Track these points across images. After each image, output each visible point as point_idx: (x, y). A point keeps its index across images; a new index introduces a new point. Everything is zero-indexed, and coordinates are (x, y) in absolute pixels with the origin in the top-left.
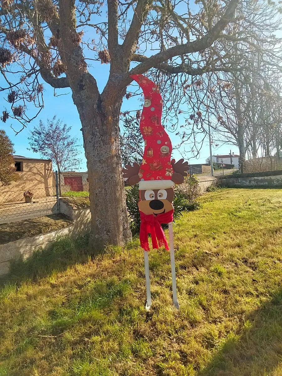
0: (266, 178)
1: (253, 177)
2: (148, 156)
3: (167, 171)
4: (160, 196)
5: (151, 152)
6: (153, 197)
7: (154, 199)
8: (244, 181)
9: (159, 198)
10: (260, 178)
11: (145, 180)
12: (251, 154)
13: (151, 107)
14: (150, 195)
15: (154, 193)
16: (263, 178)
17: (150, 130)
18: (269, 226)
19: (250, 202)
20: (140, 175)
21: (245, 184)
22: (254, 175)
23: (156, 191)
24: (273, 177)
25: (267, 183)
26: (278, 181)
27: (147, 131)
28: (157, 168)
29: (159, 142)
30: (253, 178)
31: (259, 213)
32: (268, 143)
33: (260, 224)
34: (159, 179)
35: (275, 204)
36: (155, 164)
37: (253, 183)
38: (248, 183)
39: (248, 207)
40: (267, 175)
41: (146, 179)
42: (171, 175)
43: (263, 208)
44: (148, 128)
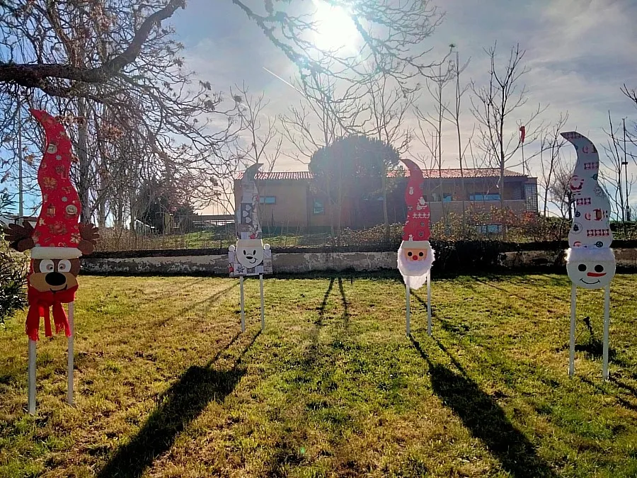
0: (127, 260)
1: (107, 258)
2: (48, 216)
3: (73, 236)
4: (61, 268)
5: (52, 211)
6: (51, 268)
7: (52, 271)
8: (91, 265)
9: (59, 270)
10: (118, 260)
11: (42, 246)
12: (96, 221)
13: (57, 154)
14: (48, 267)
15: (53, 264)
16: (121, 260)
17: (54, 182)
18: (152, 320)
19: (114, 293)
20: (35, 239)
21: (92, 270)
22: (108, 255)
23: (56, 261)
24: (137, 260)
25: (128, 269)
26: (144, 265)
27: (50, 184)
28: (59, 231)
29: (65, 199)
30: (106, 260)
31: (133, 306)
32: (120, 207)
33: (140, 319)
34: (61, 246)
35: (152, 296)
36: (57, 227)
37: (106, 268)
38: (97, 268)
39: (113, 299)
40: (129, 257)
41: (43, 244)
42: (77, 242)
43: (136, 301)
44: (50, 179)
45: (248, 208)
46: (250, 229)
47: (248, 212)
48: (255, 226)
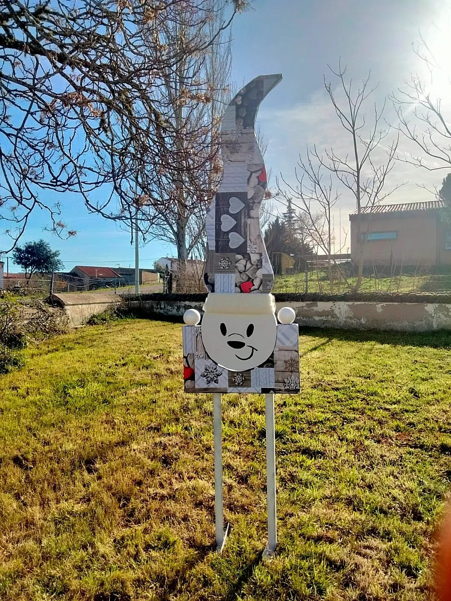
0: (202, 304)
8: (169, 308)
10: (194, 304)
16: (197, 304)
21: (170, 313)
22: (184, 298)
30: (183, 303)
37: (182, 312)
38: (174, 311)
45: (236, 206)
46: (241, 265)
47: (236, 217)
48: (254, 258)
